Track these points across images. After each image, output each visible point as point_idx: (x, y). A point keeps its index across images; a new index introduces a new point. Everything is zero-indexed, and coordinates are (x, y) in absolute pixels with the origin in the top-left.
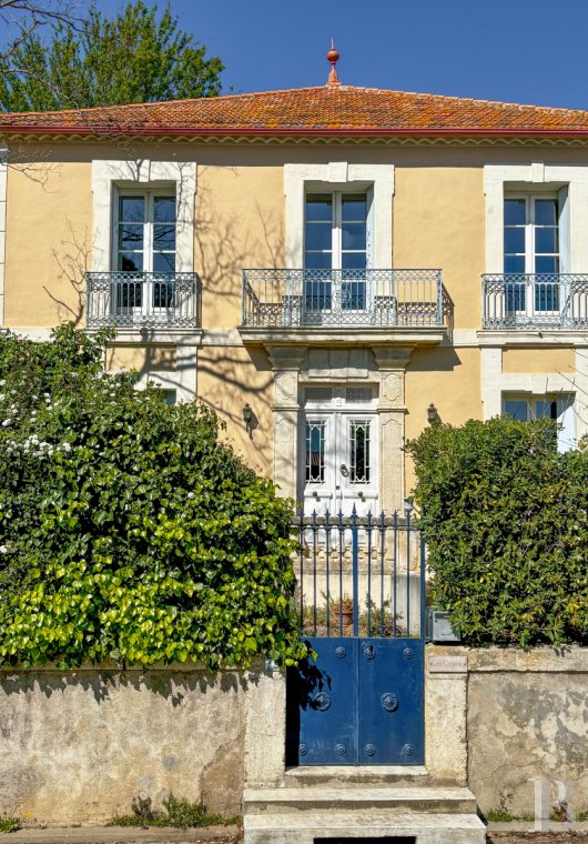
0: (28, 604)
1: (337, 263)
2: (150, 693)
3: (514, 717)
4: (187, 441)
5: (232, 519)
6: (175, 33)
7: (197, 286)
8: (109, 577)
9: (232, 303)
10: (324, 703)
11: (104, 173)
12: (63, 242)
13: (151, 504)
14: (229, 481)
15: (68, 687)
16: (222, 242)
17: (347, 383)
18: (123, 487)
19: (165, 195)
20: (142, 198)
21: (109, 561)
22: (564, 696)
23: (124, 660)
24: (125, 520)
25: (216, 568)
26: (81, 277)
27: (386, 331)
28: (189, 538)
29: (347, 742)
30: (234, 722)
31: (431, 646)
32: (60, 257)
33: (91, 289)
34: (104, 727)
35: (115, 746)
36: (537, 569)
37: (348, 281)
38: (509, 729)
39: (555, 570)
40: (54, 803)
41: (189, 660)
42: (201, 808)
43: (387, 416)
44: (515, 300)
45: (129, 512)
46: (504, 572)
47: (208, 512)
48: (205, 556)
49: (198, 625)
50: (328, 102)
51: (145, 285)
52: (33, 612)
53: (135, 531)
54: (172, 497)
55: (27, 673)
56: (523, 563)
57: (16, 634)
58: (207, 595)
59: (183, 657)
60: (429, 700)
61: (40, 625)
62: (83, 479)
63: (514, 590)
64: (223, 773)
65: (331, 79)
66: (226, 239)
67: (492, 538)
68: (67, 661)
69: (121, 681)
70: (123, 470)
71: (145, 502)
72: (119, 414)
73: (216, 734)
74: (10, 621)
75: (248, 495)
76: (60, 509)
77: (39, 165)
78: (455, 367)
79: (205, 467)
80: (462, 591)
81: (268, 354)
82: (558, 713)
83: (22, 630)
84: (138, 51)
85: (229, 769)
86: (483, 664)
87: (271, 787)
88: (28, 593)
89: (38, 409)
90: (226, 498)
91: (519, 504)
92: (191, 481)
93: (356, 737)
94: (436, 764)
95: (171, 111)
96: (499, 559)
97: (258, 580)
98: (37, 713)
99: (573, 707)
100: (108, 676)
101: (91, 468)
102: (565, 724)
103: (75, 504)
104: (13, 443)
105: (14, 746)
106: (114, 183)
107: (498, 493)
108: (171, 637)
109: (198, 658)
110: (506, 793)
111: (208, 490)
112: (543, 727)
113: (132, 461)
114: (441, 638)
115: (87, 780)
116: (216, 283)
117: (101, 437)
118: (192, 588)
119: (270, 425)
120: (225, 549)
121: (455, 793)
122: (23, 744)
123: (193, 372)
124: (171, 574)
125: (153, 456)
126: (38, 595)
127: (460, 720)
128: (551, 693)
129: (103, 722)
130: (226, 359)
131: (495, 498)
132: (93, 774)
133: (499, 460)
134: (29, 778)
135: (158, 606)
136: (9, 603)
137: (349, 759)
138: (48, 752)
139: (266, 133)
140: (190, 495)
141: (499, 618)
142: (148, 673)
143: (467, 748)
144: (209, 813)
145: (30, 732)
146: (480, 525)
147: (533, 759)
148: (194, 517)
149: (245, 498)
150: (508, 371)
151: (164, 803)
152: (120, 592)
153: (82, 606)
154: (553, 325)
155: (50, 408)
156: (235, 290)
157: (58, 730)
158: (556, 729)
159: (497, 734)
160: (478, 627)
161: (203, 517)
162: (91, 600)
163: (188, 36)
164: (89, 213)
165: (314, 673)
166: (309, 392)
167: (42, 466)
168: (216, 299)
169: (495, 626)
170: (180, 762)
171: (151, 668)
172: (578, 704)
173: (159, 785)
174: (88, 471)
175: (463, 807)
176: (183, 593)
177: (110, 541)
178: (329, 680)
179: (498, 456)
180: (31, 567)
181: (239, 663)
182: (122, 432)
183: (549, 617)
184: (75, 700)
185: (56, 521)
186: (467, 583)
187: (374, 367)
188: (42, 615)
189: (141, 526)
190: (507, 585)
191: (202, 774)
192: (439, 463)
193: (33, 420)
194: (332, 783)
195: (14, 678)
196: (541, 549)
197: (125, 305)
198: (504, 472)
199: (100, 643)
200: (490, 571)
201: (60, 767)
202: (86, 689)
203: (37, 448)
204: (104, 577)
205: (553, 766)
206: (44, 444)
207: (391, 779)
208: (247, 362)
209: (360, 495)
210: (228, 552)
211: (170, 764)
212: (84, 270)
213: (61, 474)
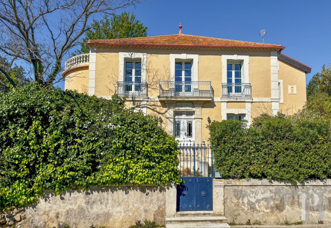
0: (108, 168)
1: (183, 80)
2: (140, 192)
3: (236, 197)
4: (151, 125)
5: (163, 145)
6: (135, 20)
7: (147, 86)
8: (130, 161)
9: (156, 91)
10: (186, 194)
11: (122, 56)
12: (111, 74)
13: (141, 142)
14: (162, 135)
15: (118, 191)
16: (154, 76)
17: (187, 111)
18: (134, 137)
19: (138, 62)
20: (132, 62)
21: (130, 156)
22: (249, 192)
23: (133, 183)
24: (135, 146)
25: (158, 158)
26: (116, 83)
27: (197, 97)
28: (152, 151)
29: (192, 205)
30: (163, 200)
31: (214, 179)
32: (110, 78)
33: (118, 86)
34: (128, 201)
35: (131, 206)
36: (242, 159)
37: (187, 85)
38: (235, 201)
39: (247, 159)
40: (114, 222)
41: (151, 183)
42: (154, 223)
43: (197, 120)
44: (230, 90)
45: (136, 144)
46: (234, 159)
47: (157, 144)
48: (156, 155)
49: (154, 174)
50: (180, 38)
51: (133, 85)
52: (110, 170)
53: (137, 149)
54: (147, 140)
55: (107, 187)
56: (239, 157)
57: (105, 176)
58: (156, 166)
59: (149, 183)
60: (214, 193)
61: (111, 174)
62: (124, 135)
63: (236, 164)
64: (160, 213)
65: (180, 32)
66: (155, 75)
67: (230, 151)
68: (118, 183)
69: (132, 189)
70: (134, 133)
71: (140, 141)
72: (133, 118)
73: (158, 203)
74: (103, 173)
75: (167, 139)
76: (118, 143)
77: (105, 53)
78: (215, 107)
79: (156, 132)
80: (223, 165)
81: (166, 104)
82: (248, 196)
83: (107, 175)
84: (125, 24)
85: (161, 212)
86: (228, 184)
87: (173, 217)
88: (108, 165)
89: (111, 116)
90: (161, 140)
91: (237, 141)
92: (152, 135)
93: (195, 203)
94: (216, 210)
95: (139, 40)
96: (232, 156)
97: (169, 162)
98: (110, 198)
99: (251, 195)
100: (129, 187)
101: (126, 132)
102: (249, 199)
103: (122, 141)
104: (105, 125)
105: (104, 207)
106: (125, 58)
107: (232, 139)
108: (147, 177)
109: (153, 182)
110: (234, 218)
111: (157, 138)
112: (244, 200)
113: (136, 130)
114: (217, 177)
115: (123, 216)
116: (152, 86)
117: (128, 124)
118: (152, 164)
119: (166, 123)
120: (161, 153)
121: (221, 218)
122: (106, 206)
123: (146, 108)
124: (146, 160)
125: (142, 129)
126: (111, 166)
127: (222, 198)
128: (246, 191)
129: (128, 200)
130: (154, 105)
131: (231, 140)
132: (125, 214)
133: (232, 130)
134: (108, 215)
135: (143, 169)
136: (103, 168)
137: (193, 209)
138: (113, 208)
139: (165, 46)
140: (152, 139)
141: (232, 171)
142: (140, 187)
143: (224, 206)
144: (156, 224)
145: (108, 203)
146: (227, 147)
147: (241, 209)
148: (153, 145)
149: (166, 140)
150: (228, 108)
151: (144, 221)
152: (133, 165)
153: (123, 169)
154: (240, 96)
155: (114, 116)
156: (157, 88)
157: (116, 202)
158: (247, 201)
159: (232, 202)
160: (227, 174)
161: (155, 145)
162: (125, 167)
163: (138, 21)
164: (118, 66)
165: (184, 187)
166: (177, 113)
167: (113, 131)
168: (152, 90)
169: (231, 174)
170: (148, 211)
171: (141, 185)
172: (253, 194)
173: (143, 217)
174: (125, 133)
175: (224, 221)
176: (150, 165)
177: (131, 151)
178: (188, 189)
179: (232, 129)
180: (109, 158)
181: (164, 184)
182: (134, 122)
183: (245, 171)
184: (120, 194)
185: (116, 146)
186: (224, 162)
187: (193, 107)
188: (112, 171)
189: (139, 147)
190: (235, 163)
191: (154, 214)
192: (216, 131)
193: (110, 119)
194: (189, 215)
195: (103, 188)
196: (243, 154)
197: (128, 90)
198: (234, 133)
199: (127, 179)
200: (230, 159)
201: (116, 212)
202: (123, 191)
203: (111, 127)
204: (129, 161)
205: (246, 210)
206: (113, 125)
207: (204, 214)
208: (160, 106)
209: (190, 140)
210: (162, 154)
211: (146, 211)
212: (117, 81)
213: (118, 134)
